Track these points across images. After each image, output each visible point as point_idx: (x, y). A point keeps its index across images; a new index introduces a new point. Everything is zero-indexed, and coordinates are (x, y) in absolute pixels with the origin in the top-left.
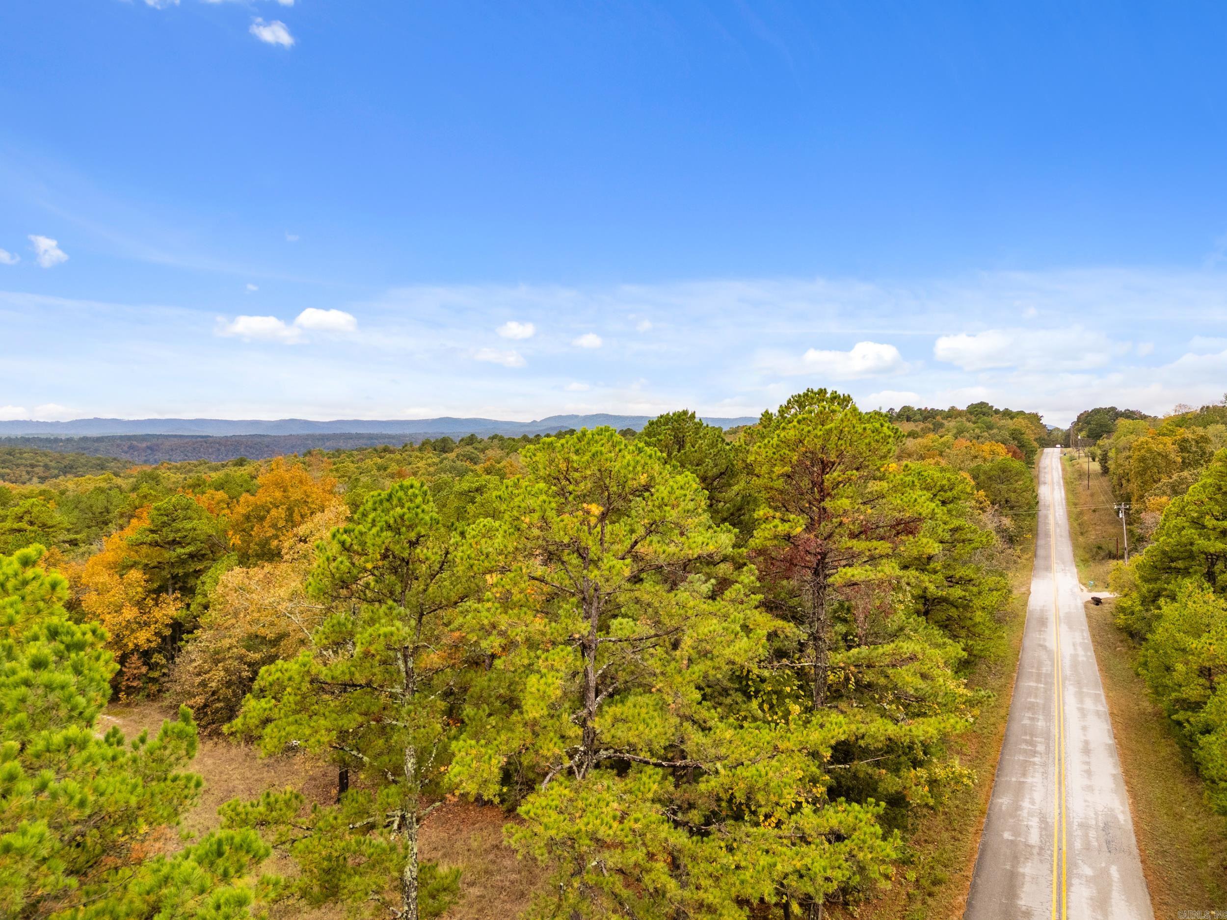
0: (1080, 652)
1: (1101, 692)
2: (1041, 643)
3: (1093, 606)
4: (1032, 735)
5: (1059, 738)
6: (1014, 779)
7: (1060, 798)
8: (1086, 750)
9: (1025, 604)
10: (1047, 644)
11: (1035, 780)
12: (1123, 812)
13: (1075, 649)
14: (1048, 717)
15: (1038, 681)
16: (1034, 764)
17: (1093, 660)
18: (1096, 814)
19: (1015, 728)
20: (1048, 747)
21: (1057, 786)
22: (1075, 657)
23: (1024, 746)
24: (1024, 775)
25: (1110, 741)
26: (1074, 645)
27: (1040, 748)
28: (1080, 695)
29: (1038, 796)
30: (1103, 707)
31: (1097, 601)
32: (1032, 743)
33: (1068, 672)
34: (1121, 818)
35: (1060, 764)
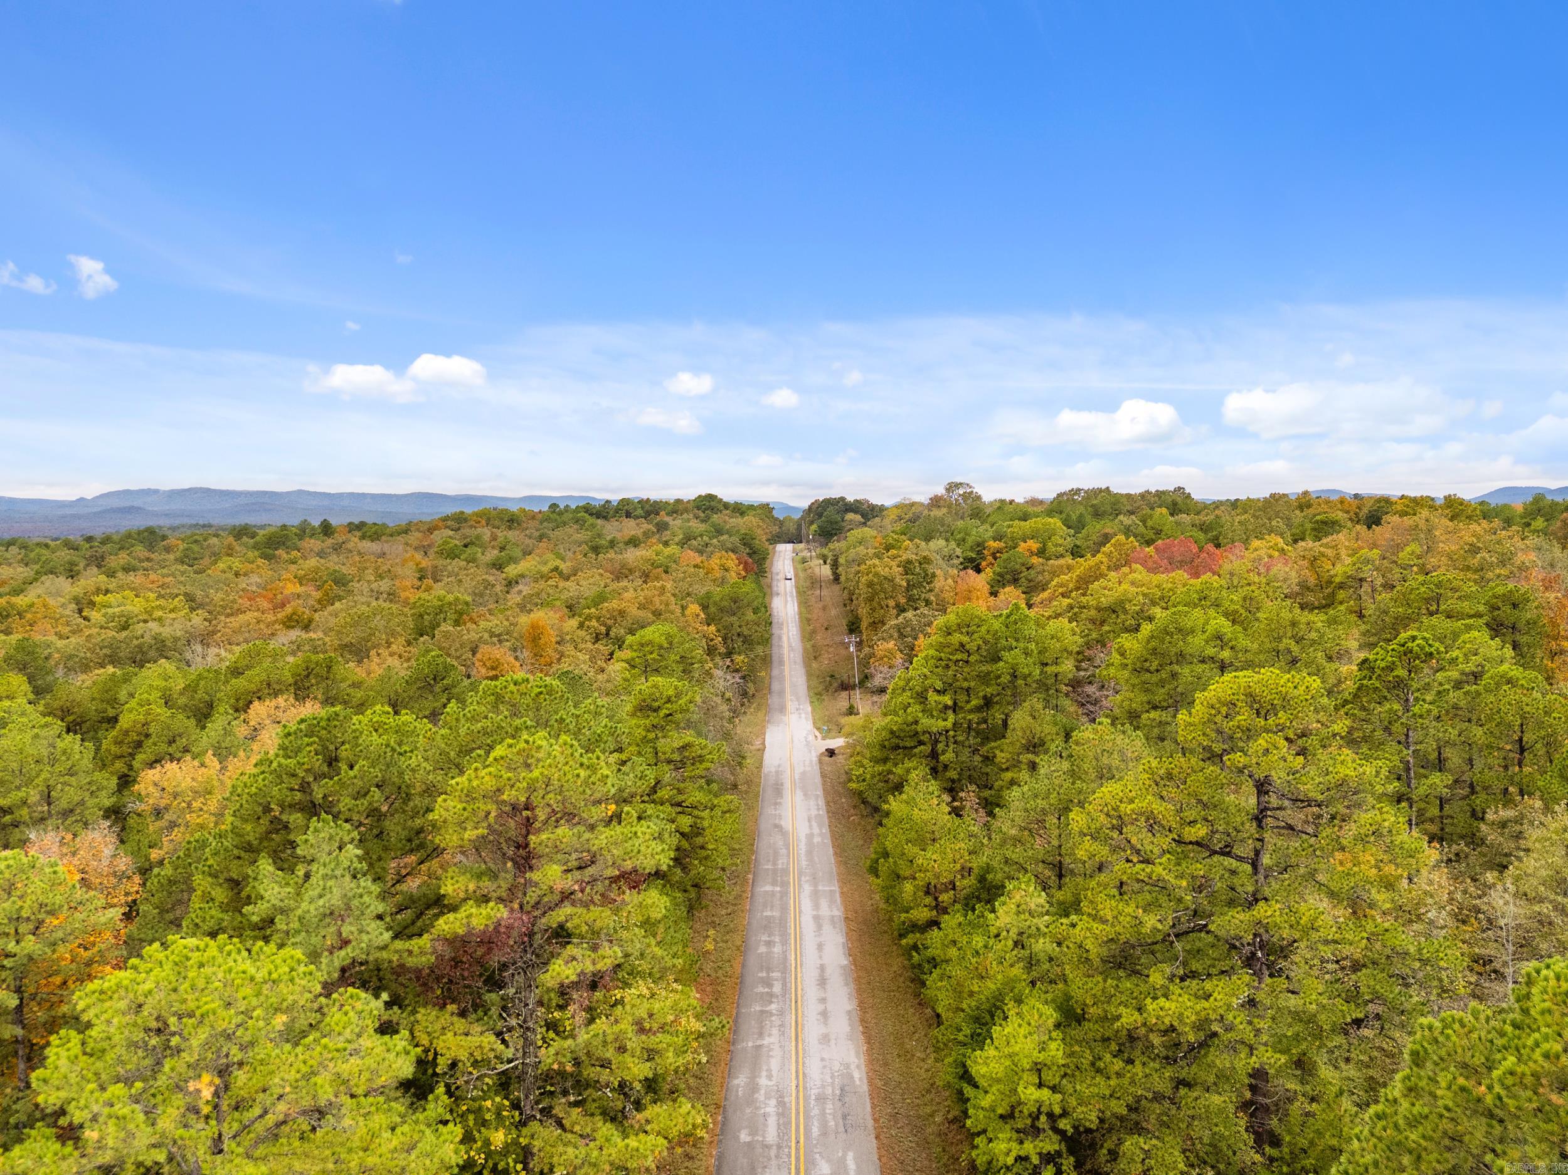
0: (816, 831)
1: (836, 887)
2: (777, 822)
3: (827, 758)
4: (769, 970)
5: (796, 968)
6: (750, 1044)
7: (797, 1062)
8: (822, 982)
9: (760, 767)
10: (783, 823)
11: (772, 1040)
12: (858, 1067)
13: (810, 827)
14: (785, 936)
15: (774, 884)
16: (772, 1014)
17: (828, 841)
18: (832, 1077)
19: (752, 961)
20: (784, 985)
21: (793, 1043)
22: (810, 837)
23: (761, 989)
24: (761, 1035)
25: (845, 962)
26: (809, 820)
27: (777, 988)
28: (815, 895)
29: (774, 1064)
30: (838, 912)
31: (831, 753)
32: (768, 983)
33: (804, 863)
34: (857, 1075)
35: (796, 1010)
